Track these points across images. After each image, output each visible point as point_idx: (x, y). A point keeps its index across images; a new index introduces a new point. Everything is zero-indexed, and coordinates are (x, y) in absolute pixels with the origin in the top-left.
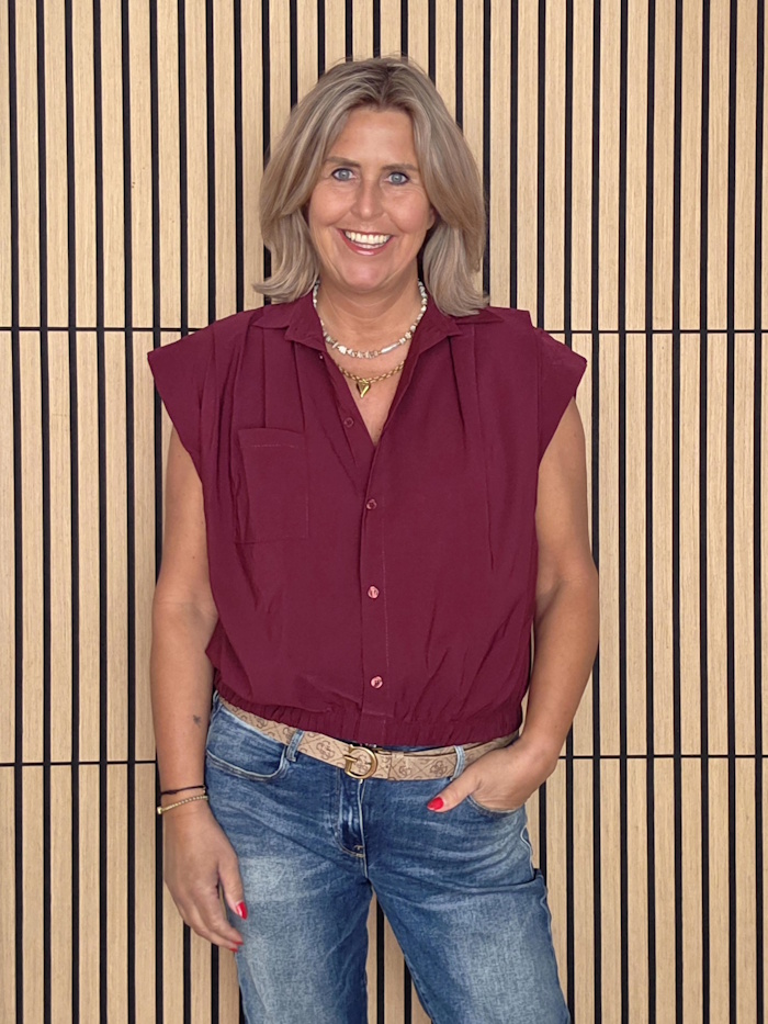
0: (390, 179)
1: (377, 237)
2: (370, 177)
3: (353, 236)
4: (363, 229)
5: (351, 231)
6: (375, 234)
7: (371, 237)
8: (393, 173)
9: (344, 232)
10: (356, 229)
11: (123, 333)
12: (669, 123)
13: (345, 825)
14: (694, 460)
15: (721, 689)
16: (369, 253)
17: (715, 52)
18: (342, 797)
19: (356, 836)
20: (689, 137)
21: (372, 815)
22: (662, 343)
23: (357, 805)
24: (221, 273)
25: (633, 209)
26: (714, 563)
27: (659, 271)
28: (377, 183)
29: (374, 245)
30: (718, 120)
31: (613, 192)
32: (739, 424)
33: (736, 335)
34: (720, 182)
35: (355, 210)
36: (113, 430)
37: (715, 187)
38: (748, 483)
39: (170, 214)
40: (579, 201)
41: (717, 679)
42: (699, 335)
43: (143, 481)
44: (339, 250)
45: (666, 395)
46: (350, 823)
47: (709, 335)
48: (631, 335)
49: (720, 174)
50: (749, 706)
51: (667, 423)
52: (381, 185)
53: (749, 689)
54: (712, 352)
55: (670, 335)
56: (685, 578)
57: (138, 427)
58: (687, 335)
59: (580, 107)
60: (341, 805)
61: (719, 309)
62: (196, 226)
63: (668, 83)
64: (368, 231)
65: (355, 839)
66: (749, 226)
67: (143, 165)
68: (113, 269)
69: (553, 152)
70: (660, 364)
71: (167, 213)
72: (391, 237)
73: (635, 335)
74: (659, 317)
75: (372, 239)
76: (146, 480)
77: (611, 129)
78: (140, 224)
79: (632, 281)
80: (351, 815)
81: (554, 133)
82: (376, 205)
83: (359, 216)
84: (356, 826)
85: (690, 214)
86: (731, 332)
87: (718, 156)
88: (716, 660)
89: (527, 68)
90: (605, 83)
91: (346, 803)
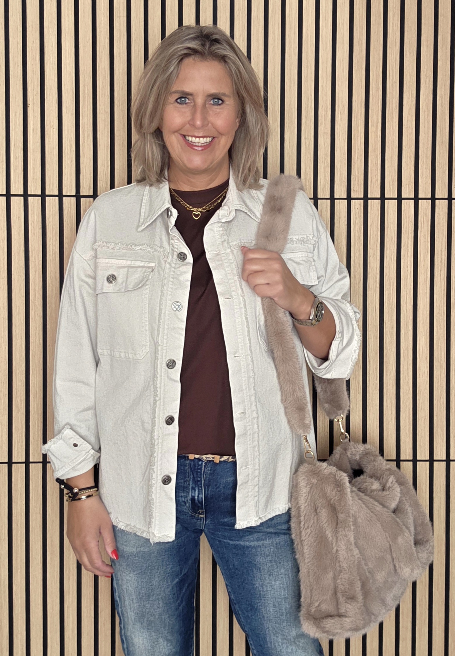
0: (212, 102)
1: (205, 139)
2: (200, 101)
3: (190, 139)
4: (196, 135)
5: (189, 136)
6: (203, 137)
7: (201, 139)
8: (214, 99)
9: (184, 136)
10: (192, 134)
11: (22, 198)
12: (362, 68)
13: (193, 499)
14: (376, 278)
15: (392, 419)
16: (200, 149)
17: (391, 24)
18: (191, 482)
19: (200, 505)
20: (375, 77)
21: (209, 492)
22: (357, 206)
23: (201, 487)
24: (83, 161)
25: (339, 122)
26: (388, 342)
27: (356, 160)
28: (204, 105)
29: (204, 143)
30: (392, 67)
31: (327, 112)
32: (404, 256)
33: (403, 201)
34: (394, 105)
35: (191, 123)
36: (17, 258)
37: (391, 108)
38: (410, 292)
39: (52, 124)
40: (306, 117)
41: (390, 412)
42: (380, 201)
43: (35, 290)
44: (182, 148)
45: (359, 238)
46: (196, 498)
47: (386, 201)
48: (338, 200)
49: (394, 100)
50: (409, 430)
51: (359, 255)
52: (207, 106)
53: (409, 419)
54: (388, 211)
55: (362, 201)
56: (370, 351)
57: (32, 256)
58: (373, 200)
59: (307, 58)
60: (190, 487)
61: (393, 185)
62: (68, 131)
63: (362, 44)
64: (199, 135)
65: (199, 507)
66: (412, 133)
67: (35, 93)
68: (16, 158)
69: (290, 87)
70: (356, 218)
71: (50, 123)
72: (214, 138)
73: (341, 200)
74: (355, 190)
75: (202, 140)
76: (37, 288)
77: (326, 72)
78: (33, 129)
79: (339, 167)
80: (197, 492)
81: (291, 74)
82: (204, 118)
83: (194, 126)
84: (200, 499)
85: (375, 125)
86: (400, 199)
87: (392, 90)
88: (389, 401)
89: (274, 34)
90: (322, 43)
91: (194, 486)
